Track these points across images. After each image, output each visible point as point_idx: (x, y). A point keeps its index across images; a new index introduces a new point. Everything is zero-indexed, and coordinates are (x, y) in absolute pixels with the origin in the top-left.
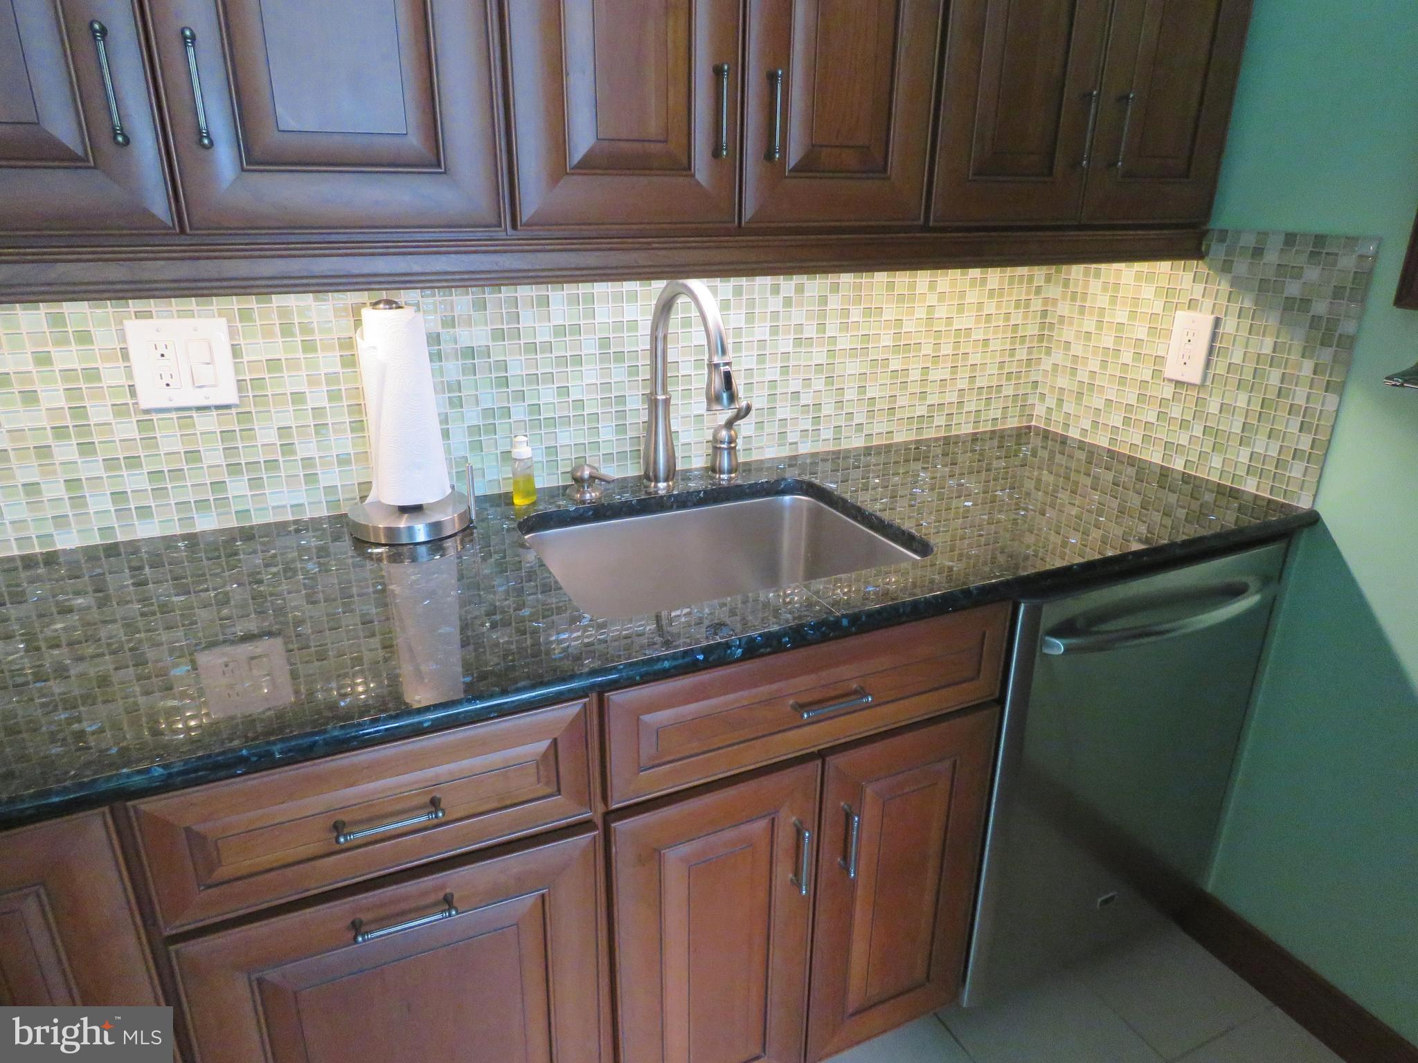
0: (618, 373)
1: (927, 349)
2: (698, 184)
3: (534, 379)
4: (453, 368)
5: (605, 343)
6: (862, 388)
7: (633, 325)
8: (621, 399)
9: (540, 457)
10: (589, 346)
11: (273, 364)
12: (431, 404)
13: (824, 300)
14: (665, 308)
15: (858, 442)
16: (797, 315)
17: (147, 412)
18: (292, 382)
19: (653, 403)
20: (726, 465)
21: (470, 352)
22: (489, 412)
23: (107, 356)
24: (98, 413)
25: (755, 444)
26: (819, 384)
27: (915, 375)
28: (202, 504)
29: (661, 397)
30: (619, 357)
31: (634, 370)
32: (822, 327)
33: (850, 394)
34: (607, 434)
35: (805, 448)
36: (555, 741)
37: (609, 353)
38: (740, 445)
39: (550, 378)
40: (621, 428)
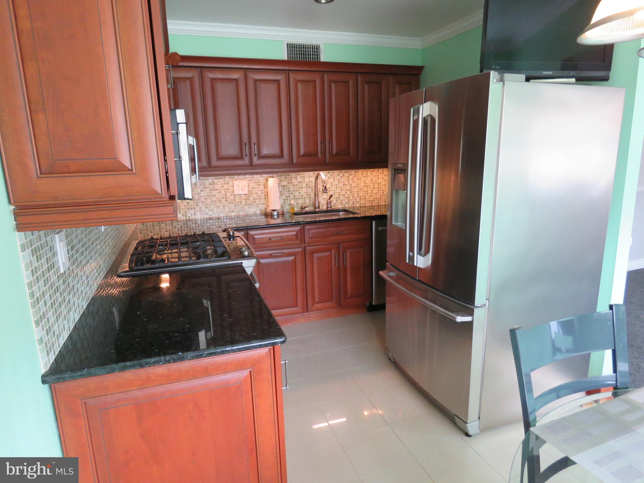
0: (309, 190)
1: (372, 186)
2: (319, 158)
3: (294, 191)
4: (281, 189)
5: (307, 184)
6: (358, 194)
7: (312, 182)
8: (310, 195)
9: (295, 205)
10: (304, 185)
11: (254, 188)
12: (278, 194)
13: (348, 177)
14: (317, 178)
15: (358, 205)
16: (343, 180)
17: (235, 195)
18: (256, 190)
19: (315, 194)
20: (329, 207)
21: (284, 186)
22: (286, 197)
23: (231, 186)
24: (228, 194)
25: (336, 204)
26: (349, 193)
27: (369, 192)
28: (241, 211)
29: (317, 193)
30: (309, 187)
31: (312, 190)
32: (348, 182)
33: (356, 195)
34: (307, 201)
35: (347, 206)
36: (297, 232)
37: (308, 186)
38: (332, 204)
39: (297, 191)
40: (310, 200)
